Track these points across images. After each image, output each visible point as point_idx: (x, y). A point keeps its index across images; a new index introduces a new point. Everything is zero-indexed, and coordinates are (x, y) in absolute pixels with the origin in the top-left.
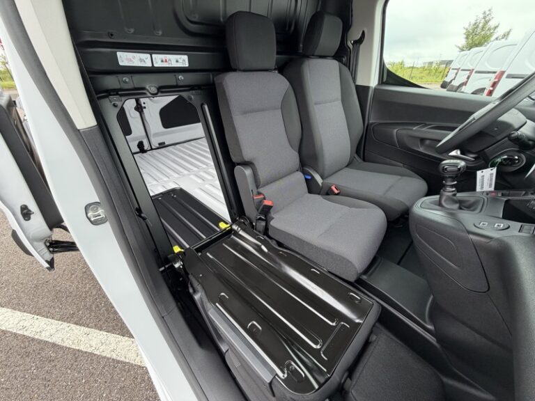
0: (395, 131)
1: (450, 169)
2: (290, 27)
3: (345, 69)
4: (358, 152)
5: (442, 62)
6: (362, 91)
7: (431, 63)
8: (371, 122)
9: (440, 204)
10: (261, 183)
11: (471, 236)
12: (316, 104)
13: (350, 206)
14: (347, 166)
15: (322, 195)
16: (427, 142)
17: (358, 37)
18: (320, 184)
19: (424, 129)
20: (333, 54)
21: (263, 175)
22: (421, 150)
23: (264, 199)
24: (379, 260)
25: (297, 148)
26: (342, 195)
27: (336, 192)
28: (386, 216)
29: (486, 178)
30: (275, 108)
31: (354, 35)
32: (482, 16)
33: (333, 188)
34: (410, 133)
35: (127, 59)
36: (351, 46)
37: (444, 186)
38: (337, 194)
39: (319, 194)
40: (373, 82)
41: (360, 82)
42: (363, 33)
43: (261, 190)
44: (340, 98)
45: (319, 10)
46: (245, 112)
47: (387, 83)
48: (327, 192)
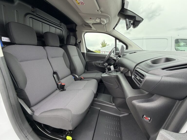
0: (93, 63)
1: (105, 65)
2: (61, 37)
3: (78, 48)
4: (86, 69)
5: (99, 50)
6: (83, 54)
7: (96, 50)
8: (87, 61)
9: (106, 73)
10: (60, 79)
11: (113, 76)
12: (73, 56)
13: (88, 80)
14: (84, 73)
15: (79, 80)
16: (101, 64)
17: (79, 41)
18: (78, 78)
19: (99, 61)
20: (74, 45)
21: (60, 76)
22: (100, 66)
23: (62, 83)
24: (98, 94)
25: (69, 68)
26: (85, 79)
27: (83, 78)
28: (97, 80)
29: (112, 67)
30: (61, 57)
31: (78, 41)
32: (103, 41)
33: (82, 77)
34: (96, 62)
35: (6, 39)
36: (78, 43)
37: (106, 69)
38: (84, 79)
39: (78, 80)
40: (85, 52)
41: (82, 51)
42: (80, 41)
43: (60, 81)
44: (78, 55)
45: (68, 34)
46: (52, 58)
47: (88, 52)
48: (81, 79)
